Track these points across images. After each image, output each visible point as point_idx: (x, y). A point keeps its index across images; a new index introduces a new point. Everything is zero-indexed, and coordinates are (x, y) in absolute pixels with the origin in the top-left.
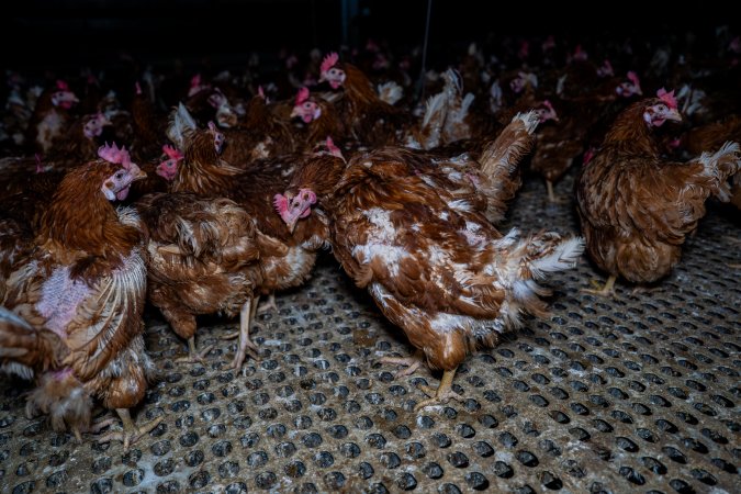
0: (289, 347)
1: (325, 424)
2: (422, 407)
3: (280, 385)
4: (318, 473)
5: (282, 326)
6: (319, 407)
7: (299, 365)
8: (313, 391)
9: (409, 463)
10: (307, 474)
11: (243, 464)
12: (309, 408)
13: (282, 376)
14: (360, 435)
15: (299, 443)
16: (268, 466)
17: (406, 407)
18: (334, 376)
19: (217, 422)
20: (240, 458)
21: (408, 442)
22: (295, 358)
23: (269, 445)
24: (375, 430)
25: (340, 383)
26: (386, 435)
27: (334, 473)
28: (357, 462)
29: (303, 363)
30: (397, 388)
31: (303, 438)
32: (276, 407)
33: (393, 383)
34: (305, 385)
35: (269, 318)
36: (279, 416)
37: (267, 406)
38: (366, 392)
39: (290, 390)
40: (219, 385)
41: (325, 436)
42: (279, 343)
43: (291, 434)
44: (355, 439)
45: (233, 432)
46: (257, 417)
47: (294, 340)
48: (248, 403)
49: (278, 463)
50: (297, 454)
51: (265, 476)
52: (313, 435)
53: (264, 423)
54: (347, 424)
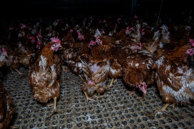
0: (121, 92)
1: (131, 113)
2: (157, 112)
3: (119, 101)
4: (130, 125)
5: (119, 87)
6: (130, 108)
7: (124, 97)
8: (128, 104)
9: (154, 126)
10: (128, 124)
11: (111, 119)
12: (127, 108)
13: (120, 99)
14: (140, 117)
15: (125, 116)
16: (117, 121)
17: (152, 111)
18: (133, 101)
19: (104, 108)
20: (110, 118)
21: (153, 120)
22: (123, 95)
23: (118, 116)
24: (144, 116)
25: (135, 103)
26: (148, 118)
27: (134, 125)
28: (140, 123)
29: (125, 97)
30: (149, 106)
31: (126, 115)
32: (119, 107)
33: (148, 105)
34: (126, 102)
35: (115, 84)
36: (120, 109)
37: (116, 106)
38: (141, 106)
39: (122, 103)
40: (104, 99)
41: (131, 116)
42: (118, 91)
43: (123, 114)
44: (139, 118)
45: (108, 111)
46: (114, 109)
47: (122, 91)
48: (112, 104)
49: (120, 121)
50: (125, 119)
51: (117, 123)
52: (128, 115)
53: (116, 110)
54: (137, 114)
